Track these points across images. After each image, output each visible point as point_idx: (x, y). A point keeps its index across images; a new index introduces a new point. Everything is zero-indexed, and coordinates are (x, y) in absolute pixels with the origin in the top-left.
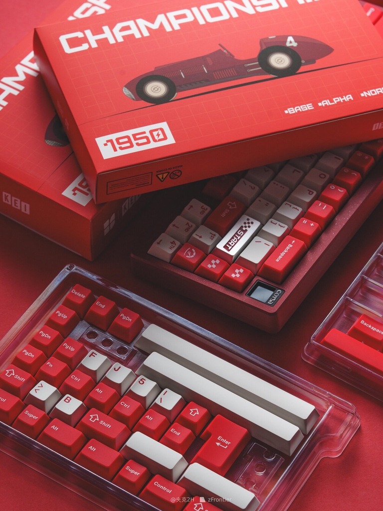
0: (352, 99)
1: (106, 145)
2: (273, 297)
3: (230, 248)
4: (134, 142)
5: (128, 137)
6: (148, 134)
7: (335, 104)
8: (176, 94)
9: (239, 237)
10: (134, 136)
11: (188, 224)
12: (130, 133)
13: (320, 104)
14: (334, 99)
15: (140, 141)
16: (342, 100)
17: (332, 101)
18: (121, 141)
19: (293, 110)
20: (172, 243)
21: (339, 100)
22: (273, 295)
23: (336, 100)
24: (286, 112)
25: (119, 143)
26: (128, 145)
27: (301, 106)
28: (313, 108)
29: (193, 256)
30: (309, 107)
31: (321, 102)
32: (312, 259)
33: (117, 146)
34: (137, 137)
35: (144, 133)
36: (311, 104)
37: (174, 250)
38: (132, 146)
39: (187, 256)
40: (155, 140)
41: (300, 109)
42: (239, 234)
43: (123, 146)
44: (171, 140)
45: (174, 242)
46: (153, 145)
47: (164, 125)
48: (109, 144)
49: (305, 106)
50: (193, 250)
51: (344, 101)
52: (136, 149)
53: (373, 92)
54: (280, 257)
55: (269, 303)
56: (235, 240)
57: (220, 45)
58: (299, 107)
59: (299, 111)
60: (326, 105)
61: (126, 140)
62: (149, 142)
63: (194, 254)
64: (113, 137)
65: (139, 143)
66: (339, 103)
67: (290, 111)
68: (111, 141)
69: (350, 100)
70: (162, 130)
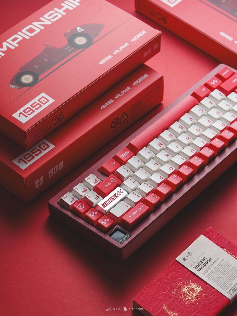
0: (128, 44)
1: (20, 116)
2: (124, 238)
3: (105, 205)
4: (34, 109)
5: (28, 108)
6: (38, 102)
7: (122, 50)
8: (39, 77)
9: (112, 200)
10: (31, 106)
11: (85, 188)
12: (28, 105)
13: (114, 53)
14: (120, 48)
15: (37, 107)
16: (124, 47)
17: (119, 50)
18: (26, 111)
19: (103, 61)
20: (72, 199)
21: (122, 48)
22: (124, 237)
23: (121, 48)
24: (100, 64)
25: (26, 113)
26: (31, 111)
27: (106, 58)
28: (112, 57)
29: (82, 208)
30: (109, 57)
31: (114, 52)
32: (153, 218)
33: (26, 114)
34: (33, 105)
35: (36, 102)
36: (110, 55)
37: (72, 203)
38: (34, 111)
39: (79, 208)
40: (44, 104)
41: (106, 60)
42: (113, 198)
43: (29, 113)
44: (52, 101)
45: (74, 198)
46: (44, 107)
47: (43, 94)
48: (21, 115)
49: (107, 57)
50: (84, 205)
51: (125, 47)
52: (37, 112)
53: (137, 37)
54: (132, 215)
55: (120, 241)
56: (110, 201)
57: (45, 45)
58: (105, 59)
59: (106, 61)
60: (118, 53)
61: (29, 109)
62: (41, 106)
63: (84, 207)
64: (21, 110)
65: (37, 108)
66: (123, 49)
67: (102, 63)
68: (21, 113)
69: (128, 45)
70: (43, 97)
